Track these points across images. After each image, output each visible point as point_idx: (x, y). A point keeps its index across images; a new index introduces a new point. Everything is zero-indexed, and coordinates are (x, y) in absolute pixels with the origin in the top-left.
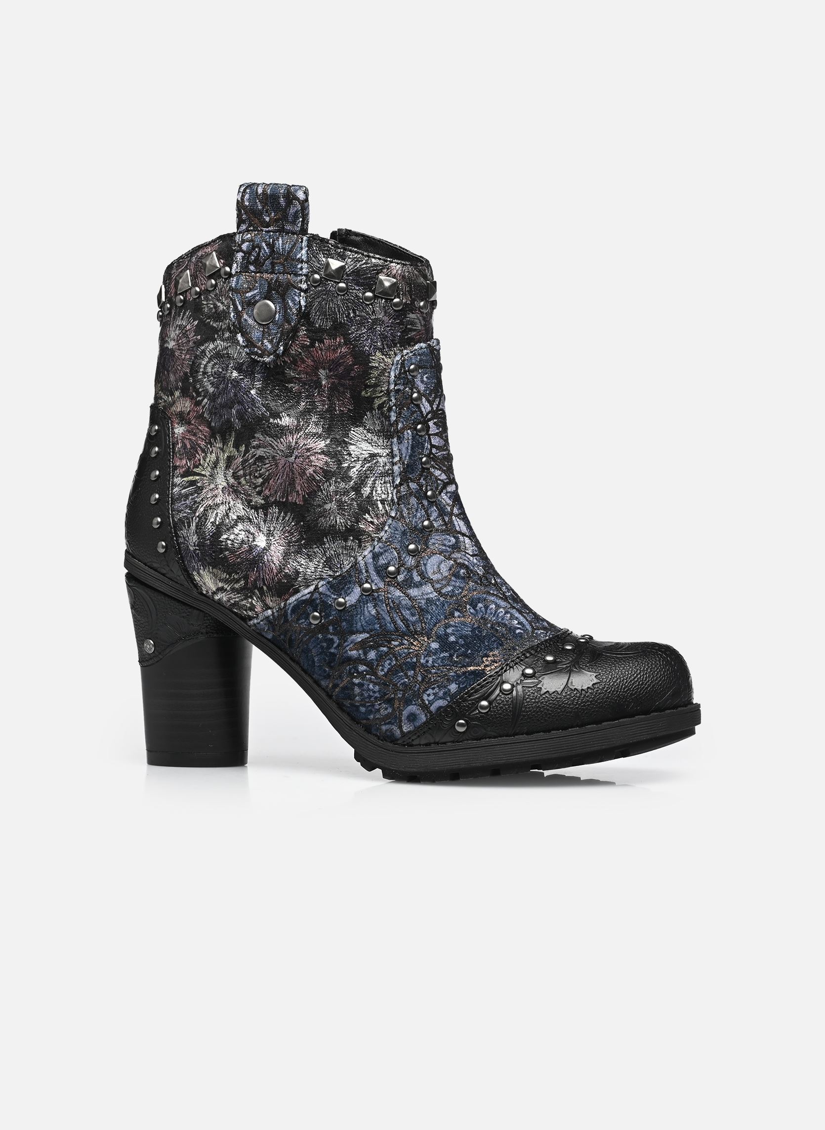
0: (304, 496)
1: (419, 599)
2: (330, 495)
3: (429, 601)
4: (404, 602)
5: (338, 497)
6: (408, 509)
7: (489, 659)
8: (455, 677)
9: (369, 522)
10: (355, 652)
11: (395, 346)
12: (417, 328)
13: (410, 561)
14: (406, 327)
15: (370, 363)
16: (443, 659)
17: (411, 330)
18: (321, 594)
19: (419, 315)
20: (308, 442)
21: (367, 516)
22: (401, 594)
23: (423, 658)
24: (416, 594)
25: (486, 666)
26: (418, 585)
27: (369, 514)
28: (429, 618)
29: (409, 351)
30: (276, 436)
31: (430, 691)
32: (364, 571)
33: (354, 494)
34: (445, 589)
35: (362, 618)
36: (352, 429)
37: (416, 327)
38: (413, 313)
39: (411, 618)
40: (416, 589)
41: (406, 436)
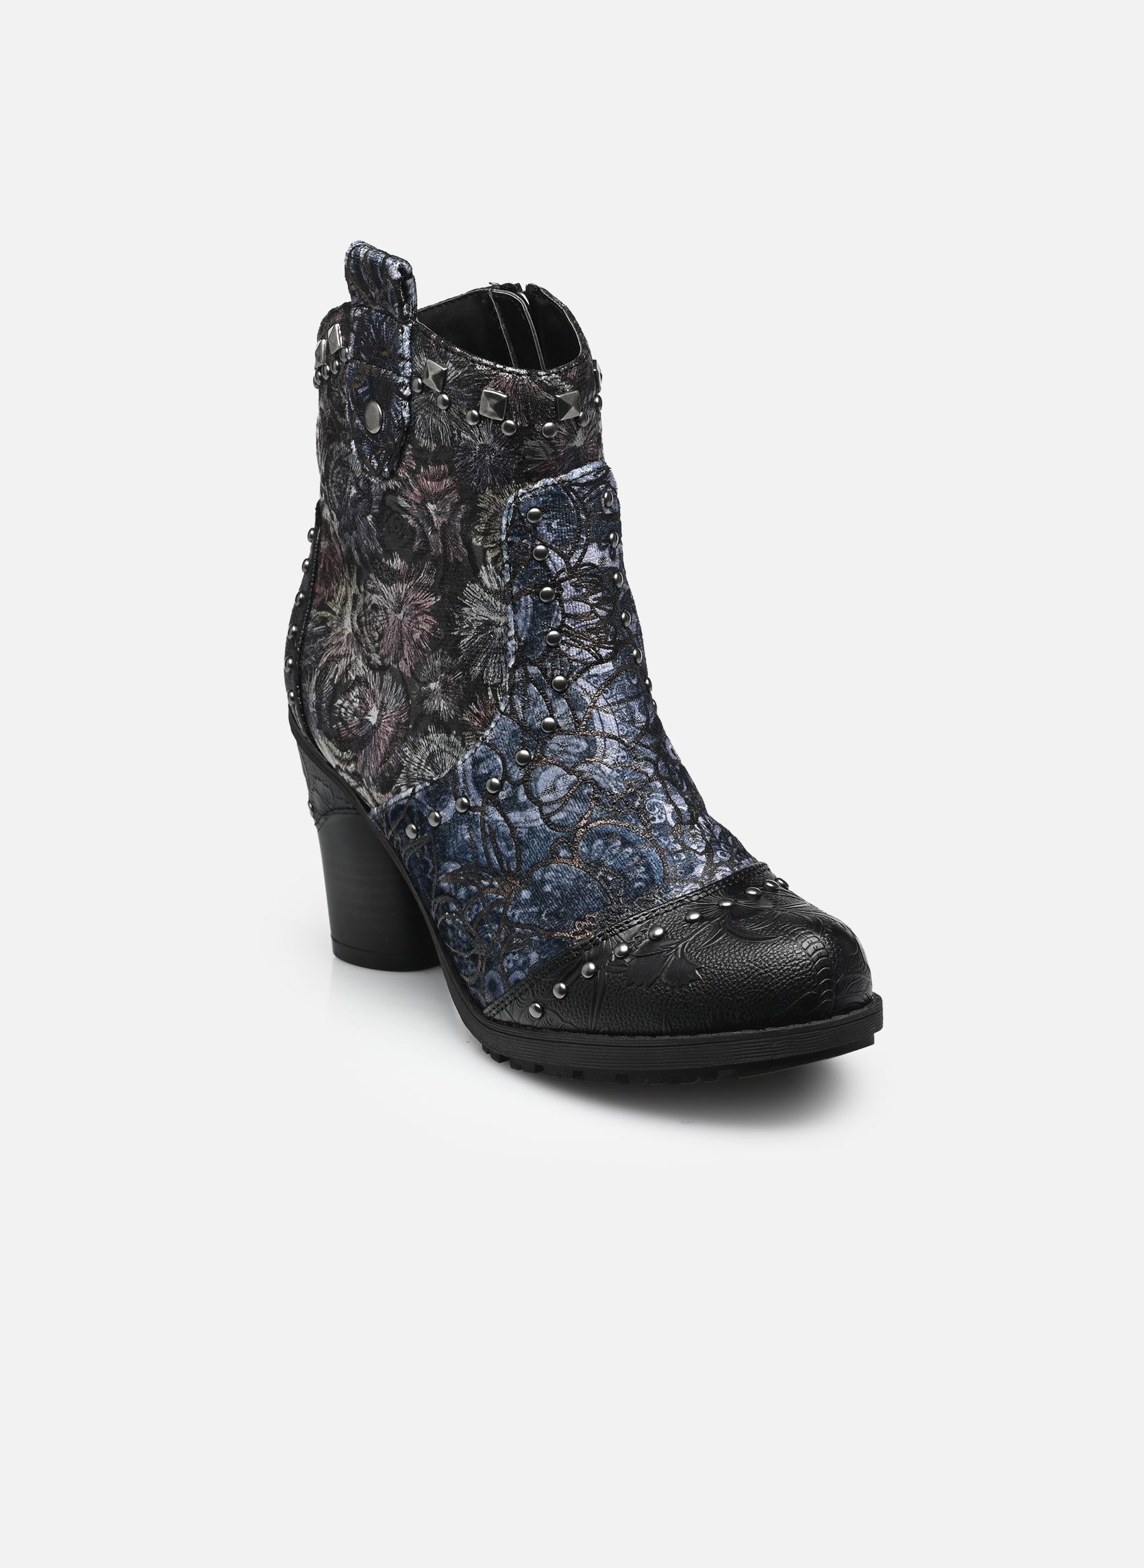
0: (411, 667)
1: (520, 827)
2: (435, 671)
3: (532, 830)
4: (501, 829)
5: (443, 675)
6: (522, 701)
7: (583, 924)
8: (538, 944)
9: (474, 714)
10: (446, 884)
11: (510, 483)
12: (542, 459)
13: (517, 774)
14: (524, 458)
15: (479, 502)
16: (530, 915)
17: (531, 462)
18: (417, 801)
19: (542, 442)
20: (418, 596)
21: (473, 707)
22: (500, 818)
23: (510, 909)
24: (517, 819)
25: (576, 934)
26: (522, 808)
27: (476, 704)
28: (528, 855)
29: (525, 491)
30: (388, 583)
31: (510, 957)
32: (461, 780)
33: (460, 675)
34: (556, 816)
35: (454, 842)
36: (468, 585)
37: (537, 457)
38: (532, 439)
39: (506, 853)
40: (518, 813)
41: (523, 604)
